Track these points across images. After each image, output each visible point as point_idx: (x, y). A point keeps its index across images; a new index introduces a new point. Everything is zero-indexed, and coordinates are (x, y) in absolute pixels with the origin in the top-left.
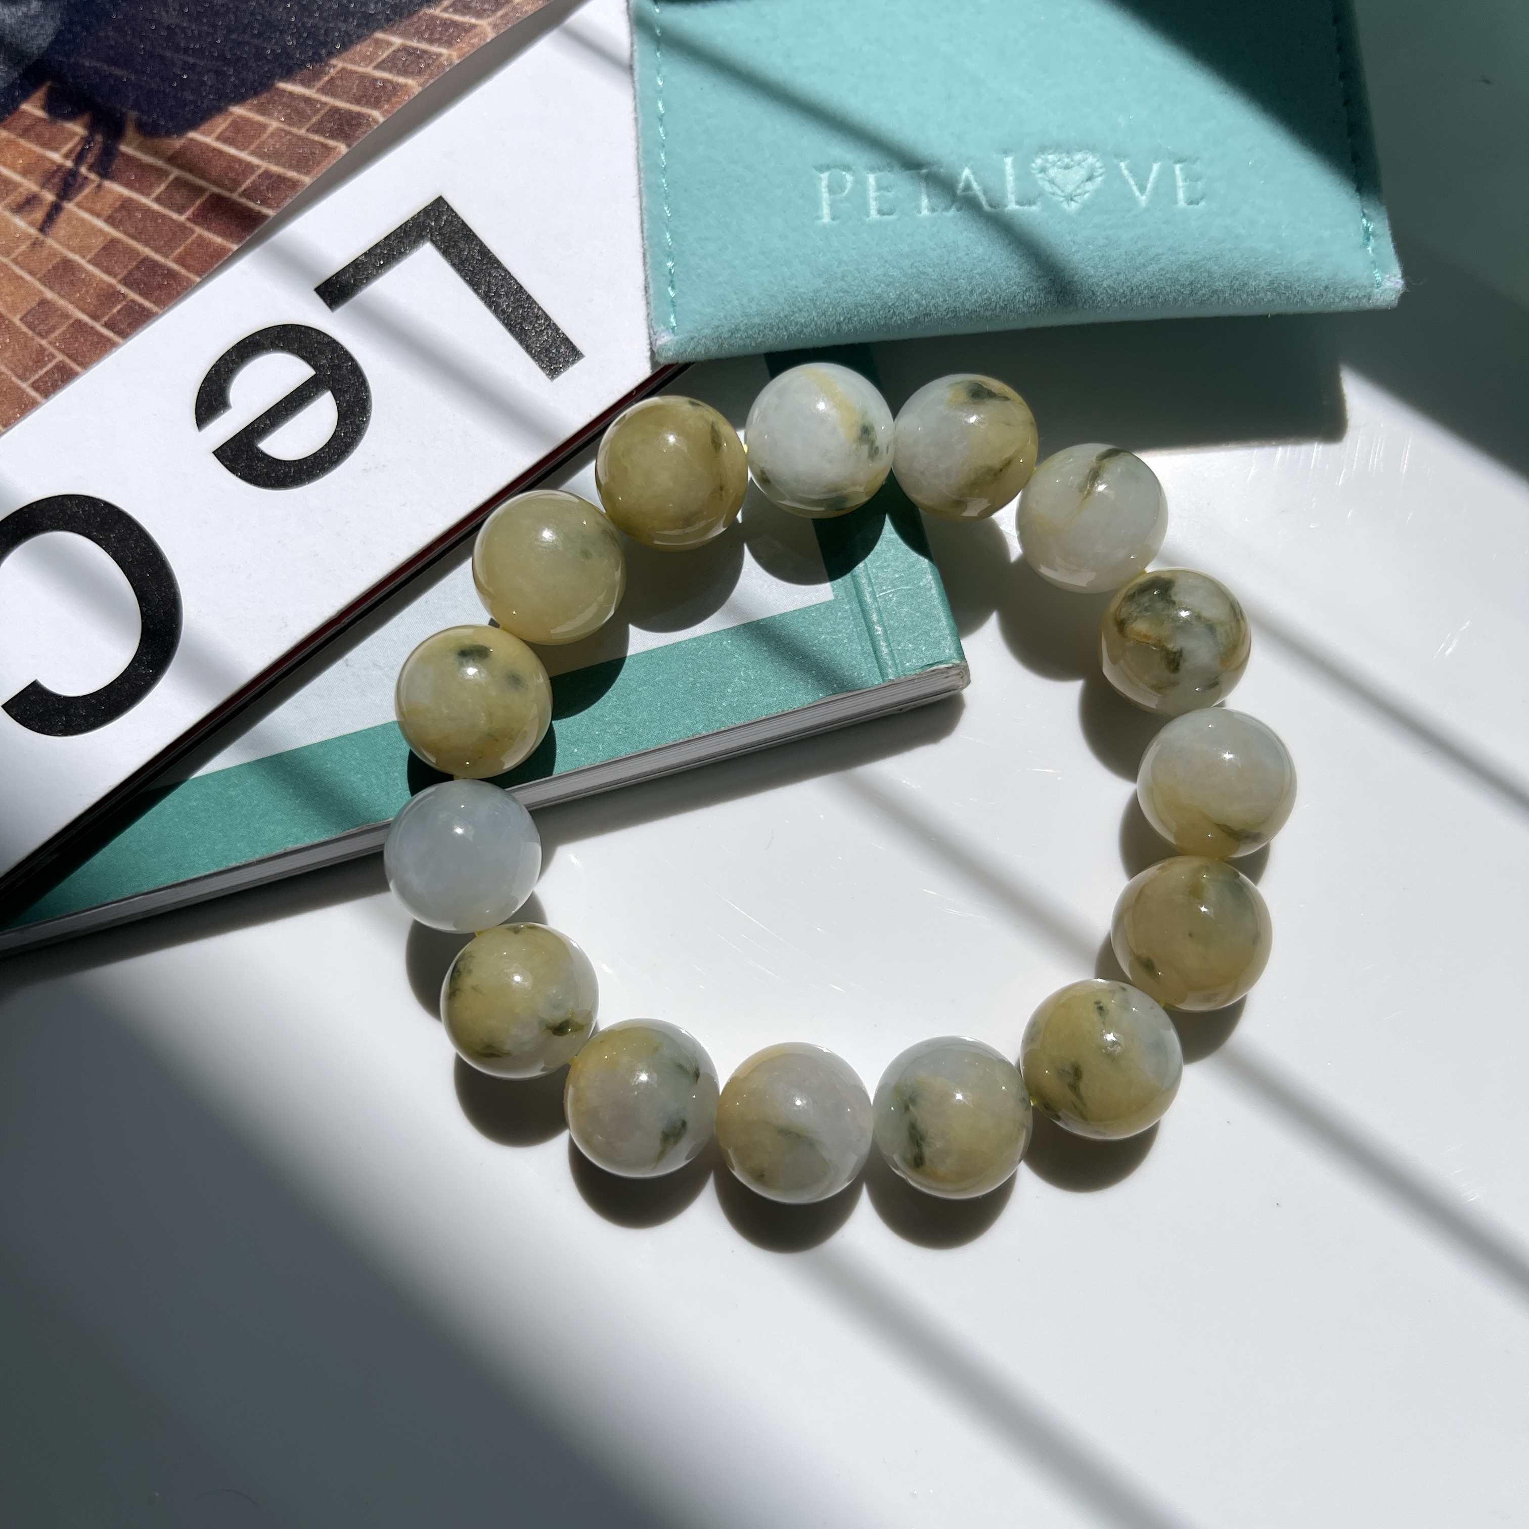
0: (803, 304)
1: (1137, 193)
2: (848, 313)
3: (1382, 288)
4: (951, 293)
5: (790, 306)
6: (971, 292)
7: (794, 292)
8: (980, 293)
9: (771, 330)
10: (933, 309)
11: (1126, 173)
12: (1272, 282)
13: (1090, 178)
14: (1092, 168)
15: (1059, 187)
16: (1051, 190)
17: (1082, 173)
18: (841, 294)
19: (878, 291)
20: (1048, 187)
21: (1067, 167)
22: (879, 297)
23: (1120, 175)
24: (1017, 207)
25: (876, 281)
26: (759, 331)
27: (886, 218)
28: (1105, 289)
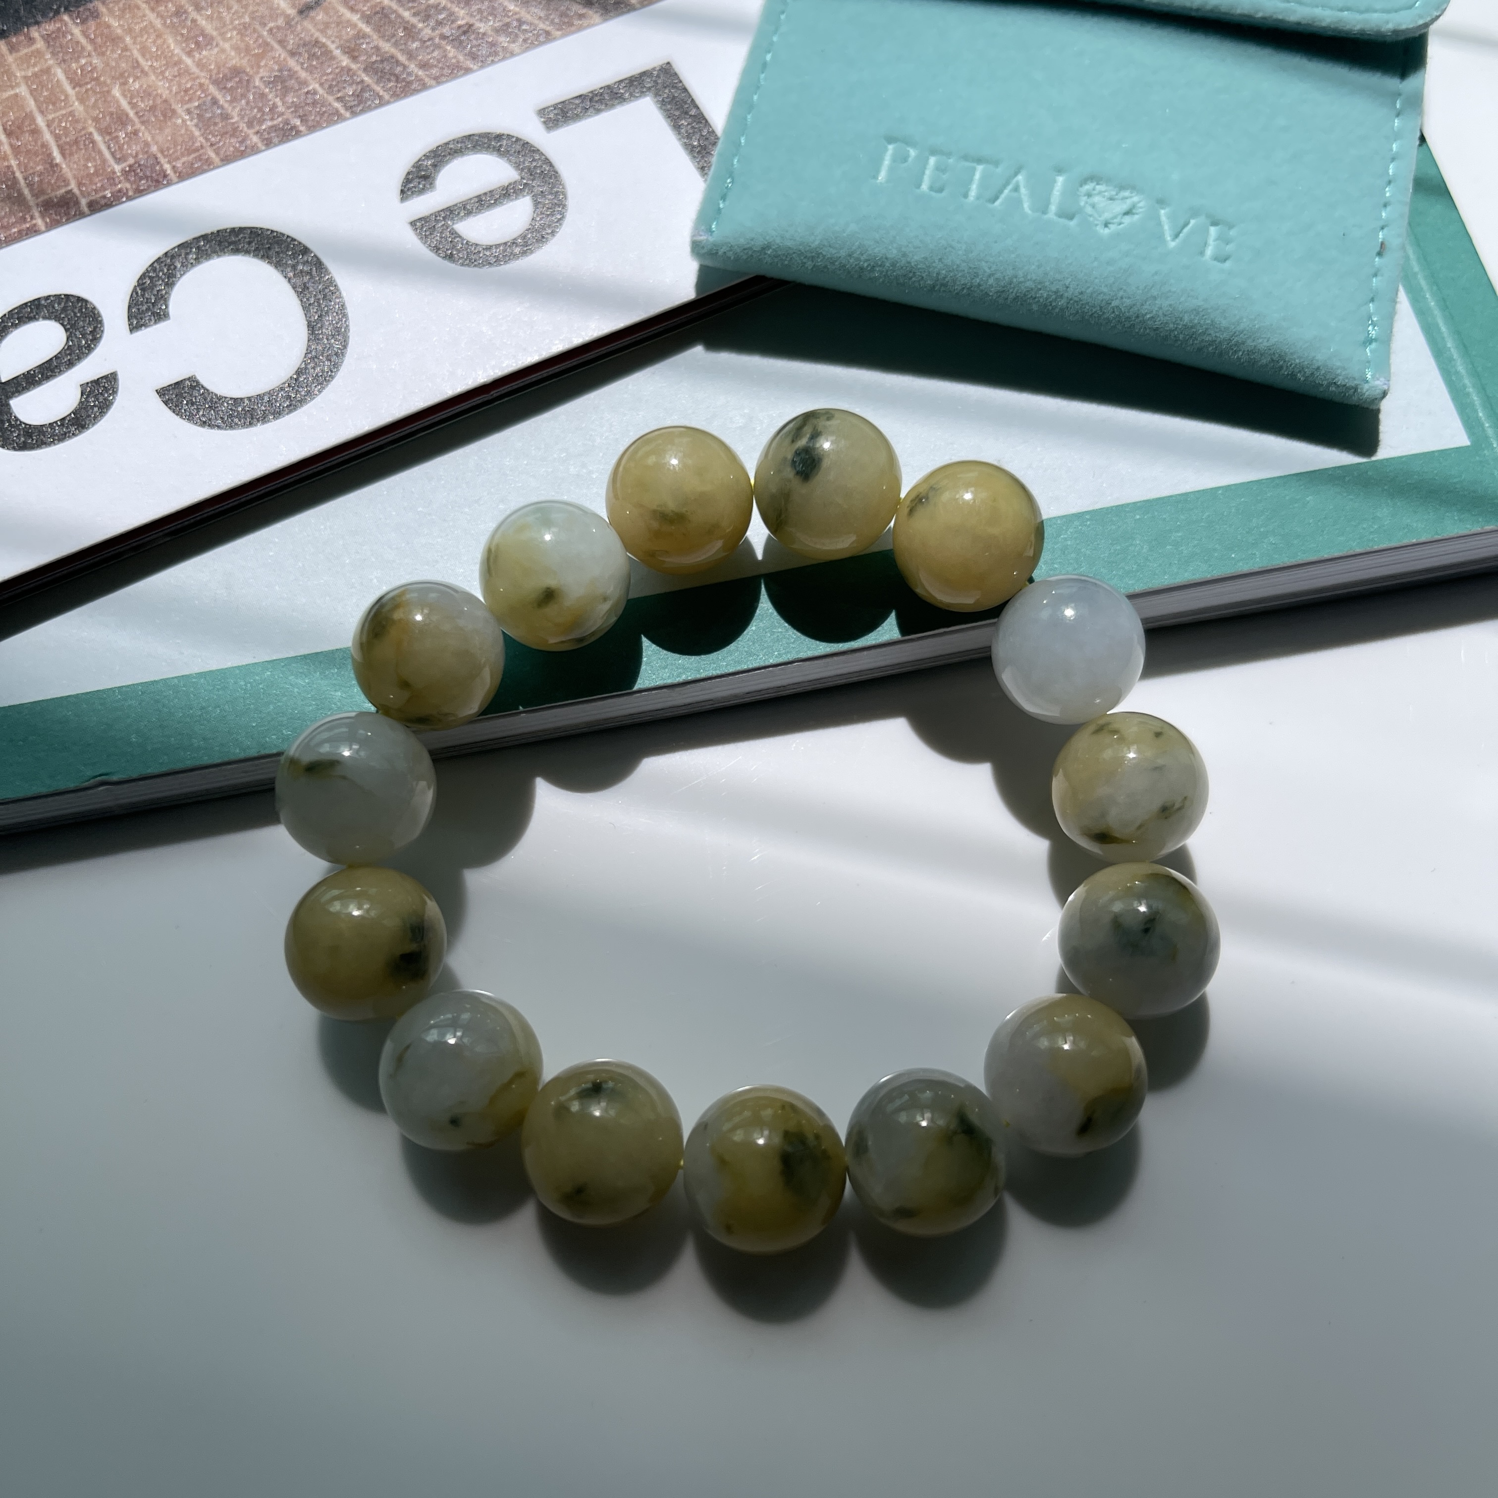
0: (834, 241)
1: (1169, 238)
2: (872, 262)
3: (1370, 384)
4: (971, 271)
5: (822, 241)
8: (997, 280)
9: (799, 257)
10: (950, 281)
11: (1164, 219)
12: (1268, 348)
13: (1127, 213)
14: (1134, 206)
15: (1098, 213)
16: (1090, 213)
17: (1125, 207)
18: (871, 242)
19: (905, 250)
20: (1089, 210)
21: (1111, 199)
22: (904, 255)
23: (1158, 217)
24: (1055, 218)
26: (788, 254)
27: (933, 194)
28: (1112, 308)
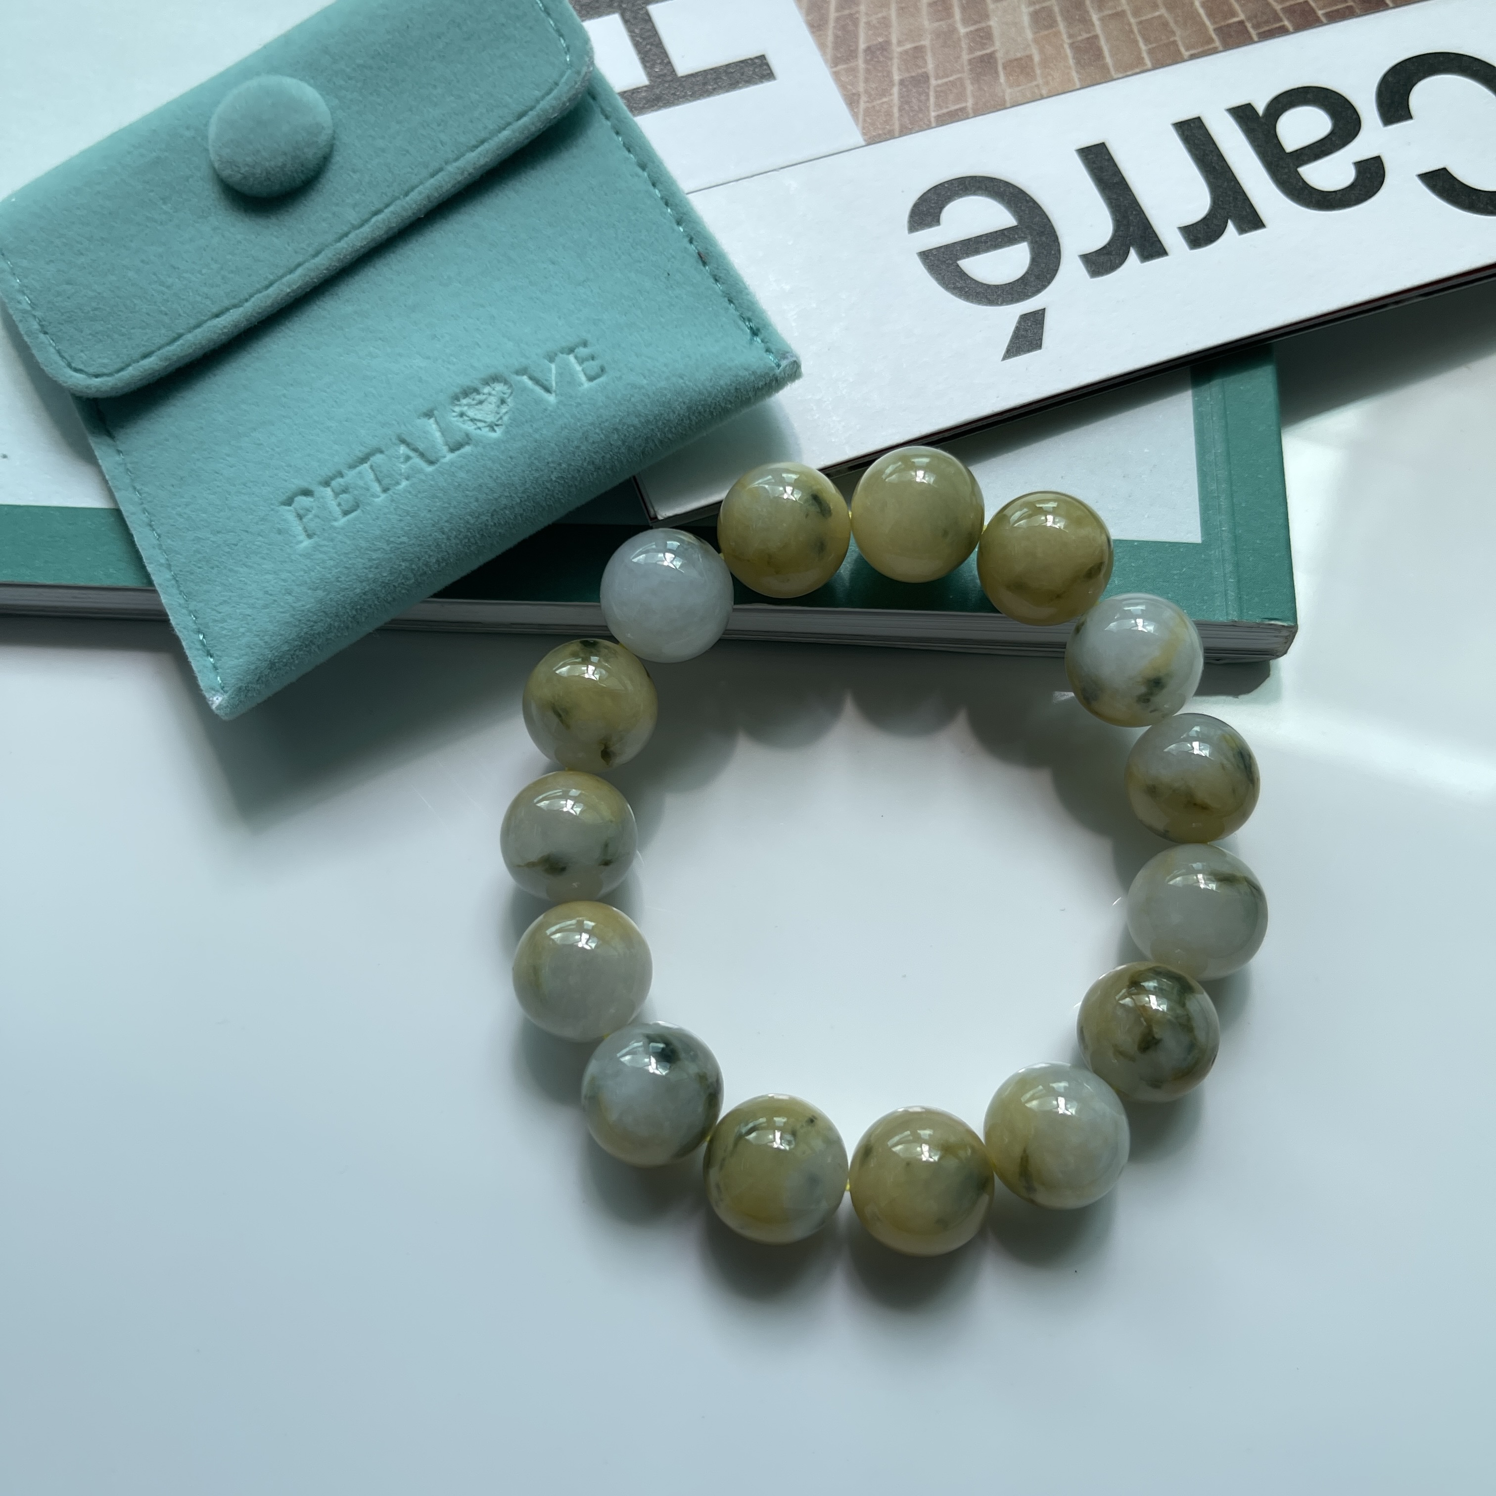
0: (315, 617)
1: (545, 396)
2: (357, 605)
3: (781, 367)
4: (433, 548)
5: (306, 624)
6: (448, 539)
7: (303, 611)
8: (456, 536)
9: (300, 650)
10: (424, 568)
11: (530, 382)
12: (689, 408)
14: (501, 394)
15: (480, 421)
16: (474, 426)
17: (495, 401)
18: (342, 594)
19: (371, 576)
20: (471, 427)
21: (481, 402)
22: (375, 580)
23: (526, 388)
24: (453, 454)
25: (366, 568)
26: (292, 655)
27: (352, 515)
28: (556, 481)
